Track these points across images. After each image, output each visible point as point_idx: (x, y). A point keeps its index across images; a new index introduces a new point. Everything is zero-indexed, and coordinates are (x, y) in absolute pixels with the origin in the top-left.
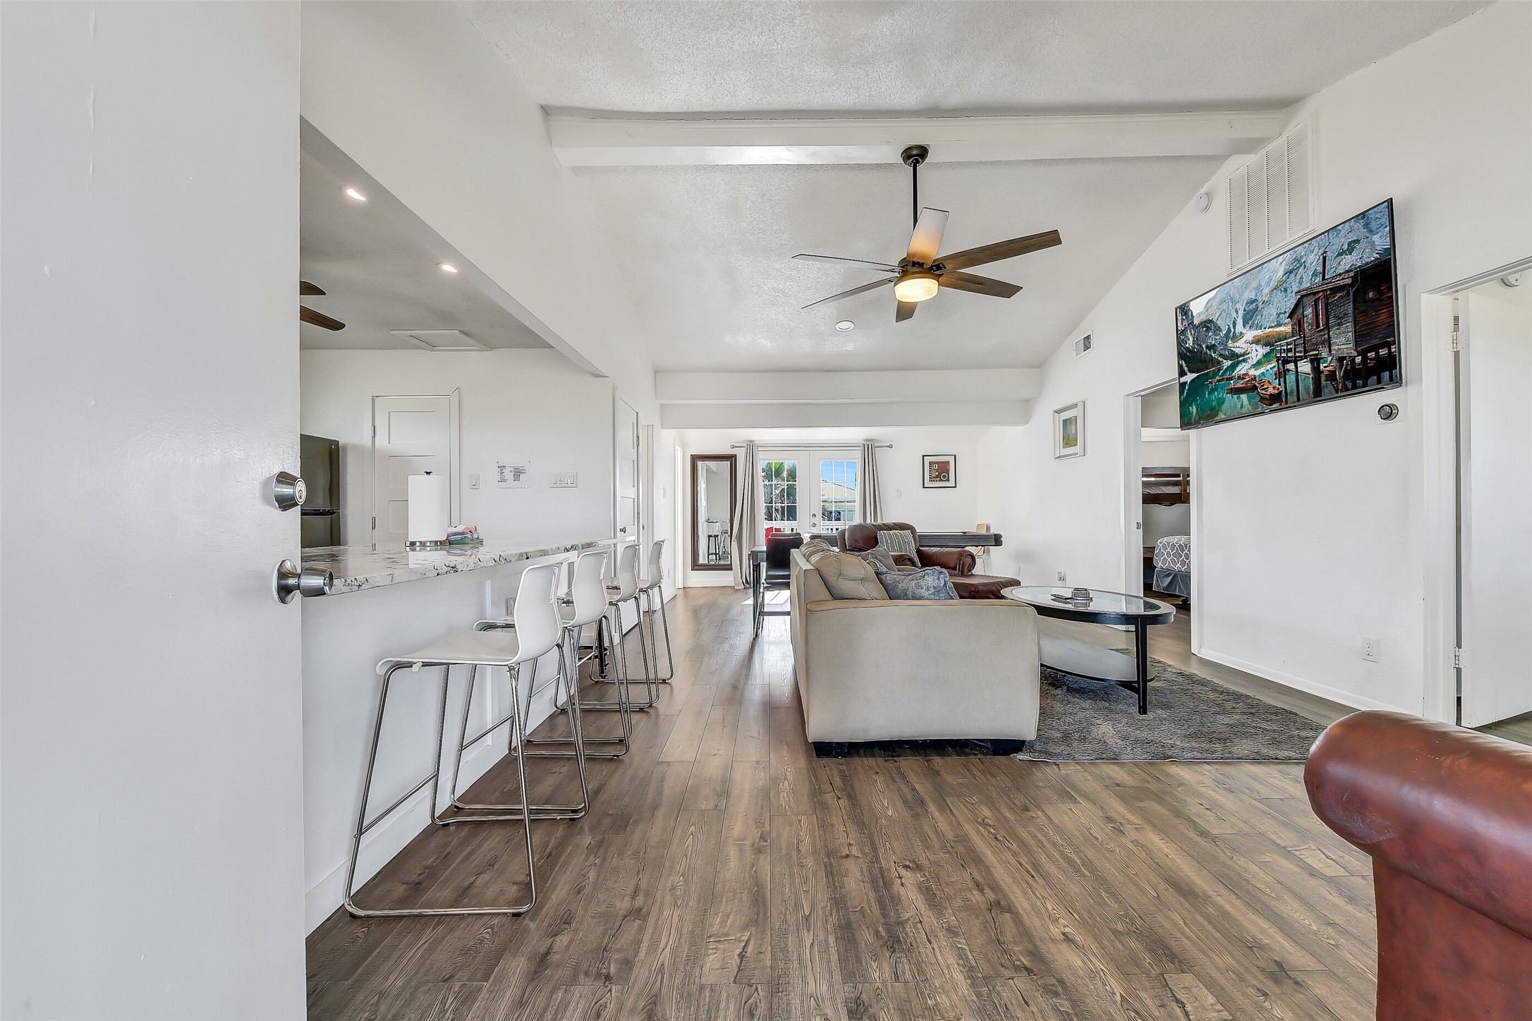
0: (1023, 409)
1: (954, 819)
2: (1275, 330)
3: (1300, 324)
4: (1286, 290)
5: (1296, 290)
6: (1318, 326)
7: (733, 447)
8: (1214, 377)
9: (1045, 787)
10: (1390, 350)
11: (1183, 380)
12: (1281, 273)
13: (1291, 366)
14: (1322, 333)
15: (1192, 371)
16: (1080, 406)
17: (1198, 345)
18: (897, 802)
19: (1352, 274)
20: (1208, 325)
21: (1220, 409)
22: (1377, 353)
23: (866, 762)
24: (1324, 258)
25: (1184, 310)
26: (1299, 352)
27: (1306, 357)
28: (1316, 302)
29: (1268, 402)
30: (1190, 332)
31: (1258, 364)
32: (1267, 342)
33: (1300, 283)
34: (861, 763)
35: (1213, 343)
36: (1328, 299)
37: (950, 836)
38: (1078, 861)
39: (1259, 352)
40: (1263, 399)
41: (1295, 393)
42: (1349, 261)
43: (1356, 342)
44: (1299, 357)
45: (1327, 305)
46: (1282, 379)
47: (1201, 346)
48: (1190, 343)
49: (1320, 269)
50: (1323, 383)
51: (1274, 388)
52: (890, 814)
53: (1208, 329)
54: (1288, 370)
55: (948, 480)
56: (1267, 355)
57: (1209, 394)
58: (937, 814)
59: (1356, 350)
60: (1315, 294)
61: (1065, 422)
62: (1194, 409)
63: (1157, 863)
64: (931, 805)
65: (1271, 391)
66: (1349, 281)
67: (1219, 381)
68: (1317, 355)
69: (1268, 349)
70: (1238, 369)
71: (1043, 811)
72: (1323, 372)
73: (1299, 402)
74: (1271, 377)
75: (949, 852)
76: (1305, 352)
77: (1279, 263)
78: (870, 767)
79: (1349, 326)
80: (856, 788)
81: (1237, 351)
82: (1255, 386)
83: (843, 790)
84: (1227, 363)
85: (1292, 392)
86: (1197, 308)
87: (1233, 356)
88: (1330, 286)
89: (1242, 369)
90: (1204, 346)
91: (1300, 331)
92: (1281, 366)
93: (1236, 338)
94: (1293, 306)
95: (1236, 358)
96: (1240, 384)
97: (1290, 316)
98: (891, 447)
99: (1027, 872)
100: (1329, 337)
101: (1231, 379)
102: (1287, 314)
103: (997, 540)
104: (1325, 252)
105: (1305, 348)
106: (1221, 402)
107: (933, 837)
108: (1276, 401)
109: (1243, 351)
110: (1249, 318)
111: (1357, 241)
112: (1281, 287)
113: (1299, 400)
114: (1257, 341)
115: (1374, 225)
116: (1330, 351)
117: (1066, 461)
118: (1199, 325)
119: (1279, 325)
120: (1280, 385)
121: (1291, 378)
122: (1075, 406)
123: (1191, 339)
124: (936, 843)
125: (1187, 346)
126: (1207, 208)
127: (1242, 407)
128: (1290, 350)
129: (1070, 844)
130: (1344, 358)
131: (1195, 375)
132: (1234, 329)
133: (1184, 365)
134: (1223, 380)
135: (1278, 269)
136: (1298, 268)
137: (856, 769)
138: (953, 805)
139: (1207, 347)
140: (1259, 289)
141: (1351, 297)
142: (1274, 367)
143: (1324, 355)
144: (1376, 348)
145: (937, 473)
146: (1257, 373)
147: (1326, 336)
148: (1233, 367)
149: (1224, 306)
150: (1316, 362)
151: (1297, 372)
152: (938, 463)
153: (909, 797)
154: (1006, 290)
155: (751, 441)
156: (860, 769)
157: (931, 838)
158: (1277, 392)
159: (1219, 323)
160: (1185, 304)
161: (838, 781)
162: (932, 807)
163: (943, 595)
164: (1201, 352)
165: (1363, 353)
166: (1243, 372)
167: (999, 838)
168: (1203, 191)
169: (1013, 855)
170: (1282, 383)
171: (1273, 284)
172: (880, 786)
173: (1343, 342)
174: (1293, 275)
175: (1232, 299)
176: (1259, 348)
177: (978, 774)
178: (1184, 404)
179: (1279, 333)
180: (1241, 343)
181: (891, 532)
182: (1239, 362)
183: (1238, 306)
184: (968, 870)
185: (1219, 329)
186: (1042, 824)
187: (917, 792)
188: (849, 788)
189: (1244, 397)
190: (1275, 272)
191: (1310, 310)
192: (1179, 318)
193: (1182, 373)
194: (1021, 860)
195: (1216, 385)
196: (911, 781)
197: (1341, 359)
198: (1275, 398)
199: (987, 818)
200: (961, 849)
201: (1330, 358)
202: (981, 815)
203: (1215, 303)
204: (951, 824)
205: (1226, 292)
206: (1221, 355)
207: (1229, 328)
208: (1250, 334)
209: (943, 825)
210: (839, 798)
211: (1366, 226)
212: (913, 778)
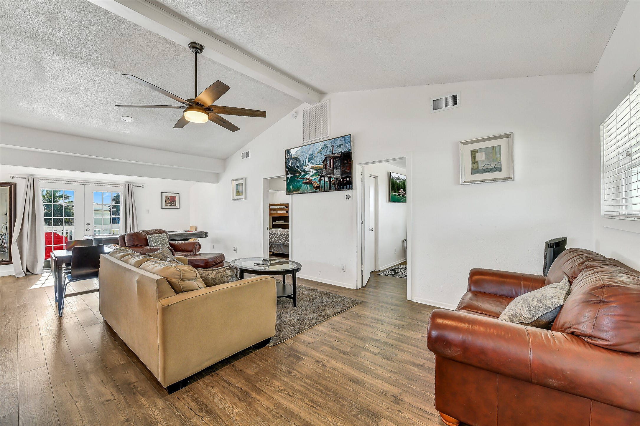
0: (216, 178)
1: (267, 396)
2: (318, 166)
3: (326, 165)
4: (322, 154)
5: (325, 155)
6: (331, 168)
7: (13, 177)
8: (298, 177)
9: (288, 357)
10: (349, 179)
11: (287, 176)
12: (320, 148)
13: (323, 178)
14: (332, 170)
15: (291, 174)
16: (244, 179)
17: (293, 165)
18: (235, 401)
19: (340, 154)
20: (296, 159)
21: (300, 188)
22: (346, 179)
23: (202, 383)
24: (333, 147)
25: (288, 152)
26: (325, 174)
27: (327, 176)
28: (331, 159)
29: (316, 189)
30: (291, 160)
31: (313, 176)
32: (316, 169)
33: (326, 153)
34: (198, 385)
35: (298, 165)
36: (334, 160)
37: (272, 407)
38: (323, 389)
39: (313, 172)
40: (314, 187)
41: (324, 187)
42: (340, 150)
43: (341, 175)
44: (325, 176)
45: (333, 161)
46: (320, 182)
47: (294, 166)
48: (290, 164)
49: (332, 150)
50: (332, 185)
51: (318, 184)
52: (237, 411)
53: (297, 160)
54: (322, 179)
55: (175, 205)
56: (315, 173)
57: (297, 182)
58: (258, 397)
59: (341, 177)
60: (330, 157)
61: (237, 185)
62: (291, 187)
63: (342, 374)
64: (252, 393)
65: (316, 185)
66: (340, 156)
67: (300, 179)
68: (330, 176)
69: (316, 171)
70: (306, 176)
71: (296, 370)
72: (332, 182)
73: (325, 191)
74: (316, 181)
75: (278, 418)
76: (327, 175)
77: (320, 144)
78: (206, 385)
79: (339, 169)
80: (207, 404)
81: (306, 170)
82: (312, 183)
83: (201, 410)
84: (303, 173)
85: (323, 187)
86: (293, 152)
87: (305, 171)
88: (334, 156)
89: (307, 176)
90: (295, 166)
91: (326, 168)
92: (320, 178)
93: (306, 166)
94: (324, 159)
95: (306, 172)
96: (307, 181)
97: (323, 162)
98: (143, 187)
99: (312, 407)
100: (334, 172)
101: (304, 179)
102: (322, 162)
103: (205, 235)
104: (333, 145)
105: (327, 173)
106: (301, 186)
107: (265, 412)
108: (318, 189)
109: (308, 171)
110: (310, 160)
111: (342, 144)
112: (320, 152)
113: (325, 190)
114: (312, 168)
115: (347, 141)
116: (334, 176)
117: (236, 201)
118: (294, 158)
119: (319, 164)
120: (319, 183)
121: (322, 182)
122: (242, 179)
123: (291, 162)
124: (270, 416)
125: (289, 165)
126: (296, 117)
127: (307, 189)
128: (322, 173)
129: (315, 382)
130: (338, 179)
131: (292, 175)
132: (305, 162)
133: (288, 171)
134: (301, 179)
135: (320, 146)
136: (325, 148)
137: (199, 391)
138: (262, 387)
139: (296, 166)
140: (313, 151)
141: (340, 161)
142: (318, 178)
143: (332, 177)
144: (346, 178)
145: (169, 202)
146: (313, 178)
147: (333, 171)
148: (305, 175)
149: (302, 154)
150: (330, 178)
151: (324, 181)
152: (169, 196)
153: (239, 394)
154: (233, 128)
155: (32, 175)
156: (201, 389)
157: (265, 413)
158: (318, 186)
159: (301, 159)
160: (289, 149)
161: (193, 405)
162: (254, 394)
163: (234, 278)
164: (294, 168)
165: (343, 178)
166: (308, 177)
167: (291, 395)
168: (294, 111)
169: (302, 401)
170: (320, 183)
171: (318, 151)
172: (220, 395)
173: (337, 174)
174: (324, 150)
175: (305, 152)
176: (313, 170)
177: (260, 363)
178: (288, 185)
179: (319, 167)
180: (307, 167)
181: (156, 235)
182: (307, 174)
183: (307, 155)
184: (292, 422)
185: (300, 161)
186: (300, 377)
187: (241, 389)
188: (204, 407)
189: (308, 185)
190: (319, 147)
191: (329, 162)
192: (287, 154)
193: (287, 174)
194: (306, 402)
195: (299, 180)
196: (233, 383)
197: (337, 179)
198: (318, 188)
199: (279, 386)
200: (281, 412)
201: (334, 178)
202: (277, 386)
203: (299, 152)
204: (268, 399)
205: (303, 149)
206: (301, 170)
207: (304, 162)
208: (310, 165)
209: (266, 403)
210: (203, 417)
211: (345, 140)
212: (233, 380)
